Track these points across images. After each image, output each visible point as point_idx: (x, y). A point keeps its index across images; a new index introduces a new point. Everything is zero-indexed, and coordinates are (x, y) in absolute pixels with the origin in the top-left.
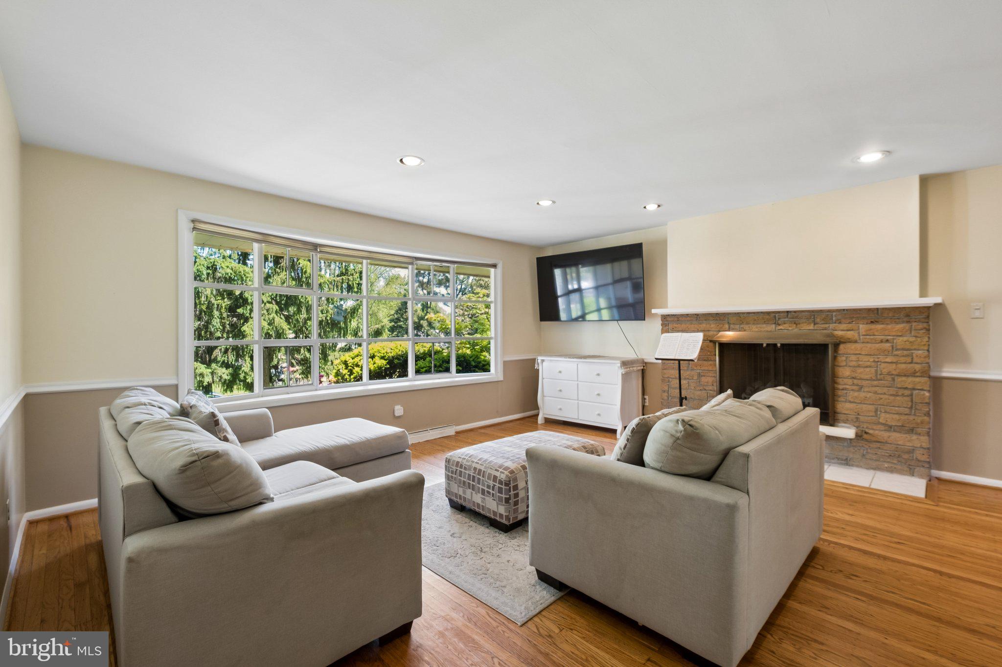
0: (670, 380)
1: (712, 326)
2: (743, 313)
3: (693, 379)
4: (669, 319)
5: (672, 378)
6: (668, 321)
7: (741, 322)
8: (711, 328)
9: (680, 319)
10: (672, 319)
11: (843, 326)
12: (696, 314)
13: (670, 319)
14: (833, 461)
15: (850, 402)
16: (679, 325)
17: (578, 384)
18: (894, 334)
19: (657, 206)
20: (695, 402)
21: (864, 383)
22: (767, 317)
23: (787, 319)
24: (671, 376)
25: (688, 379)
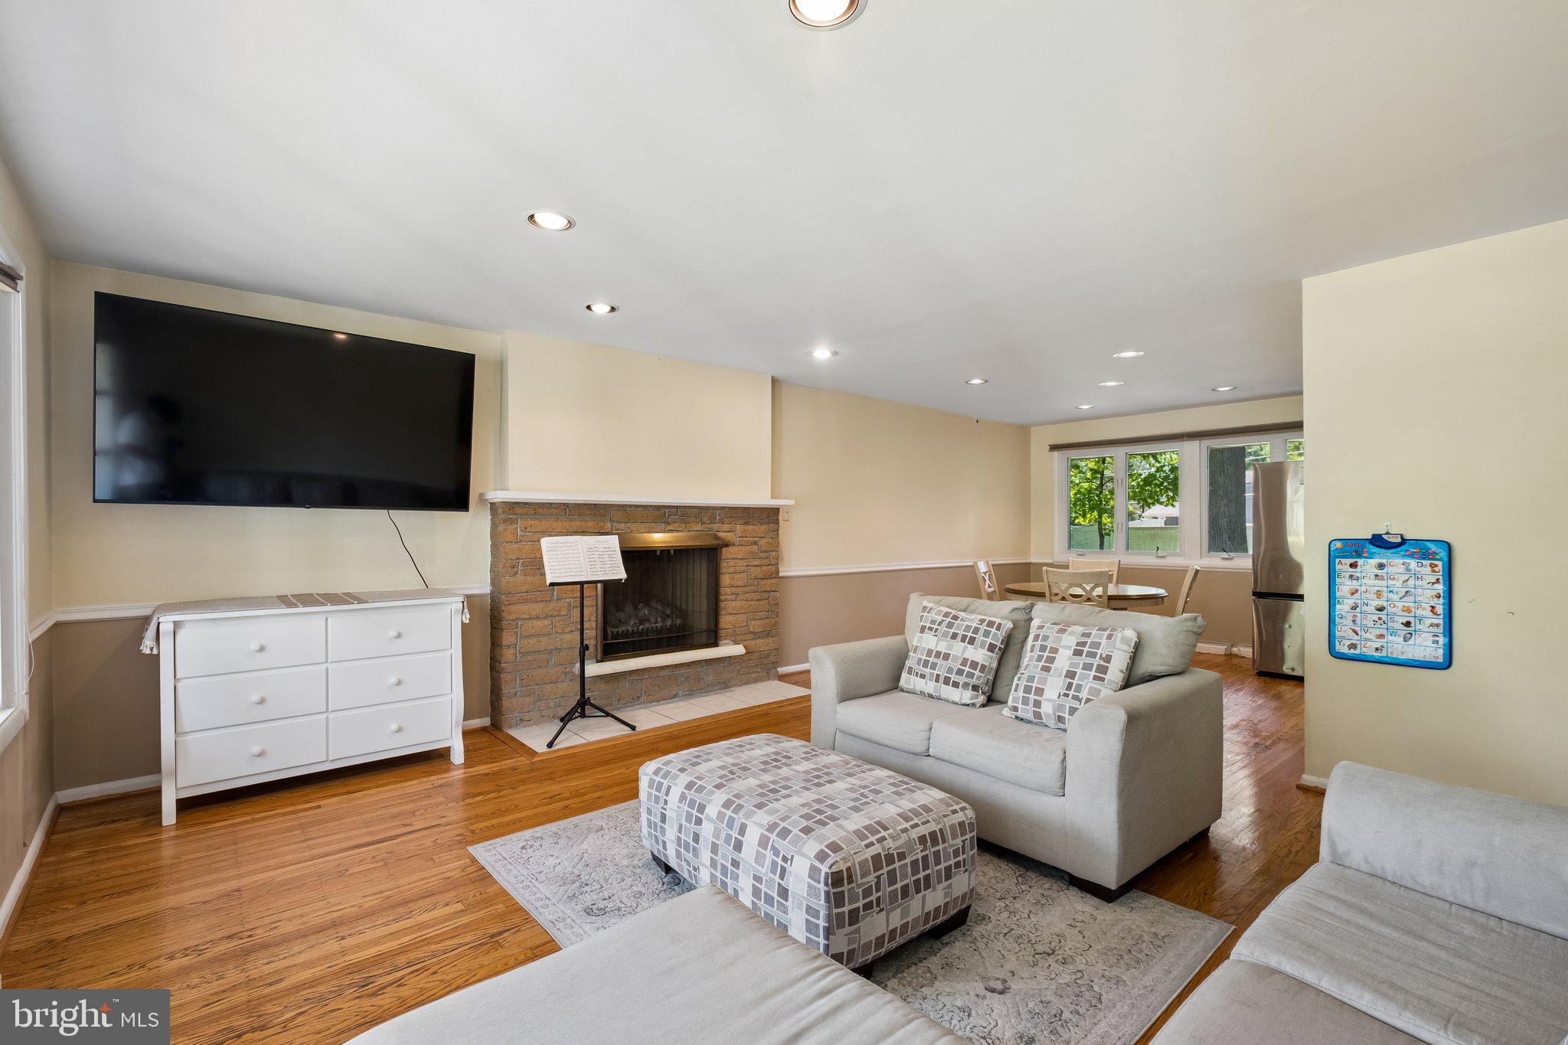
0: (520, 623)
1: (590, 524)
2: (631, 506)
3: (560, 616)
4: (519, 510)
5: (522, 619)
6: (516, 514)
7: (627, 520)
8: (588, 528)
9: (540, 510)
10: (524, 511)
11: (726, 527)
12: (564, 504)
13: (519, 512)
14: (716, 688)
15: (730, 614)
16: (537, 522)
17: (327, 669)
18: (759, 535)
19: (609, 308)
20: (562, 653)
21: (740, 590)
22: (657, 513)
23: (677, 517)
24: (523, 616)
25: (551, 616)
